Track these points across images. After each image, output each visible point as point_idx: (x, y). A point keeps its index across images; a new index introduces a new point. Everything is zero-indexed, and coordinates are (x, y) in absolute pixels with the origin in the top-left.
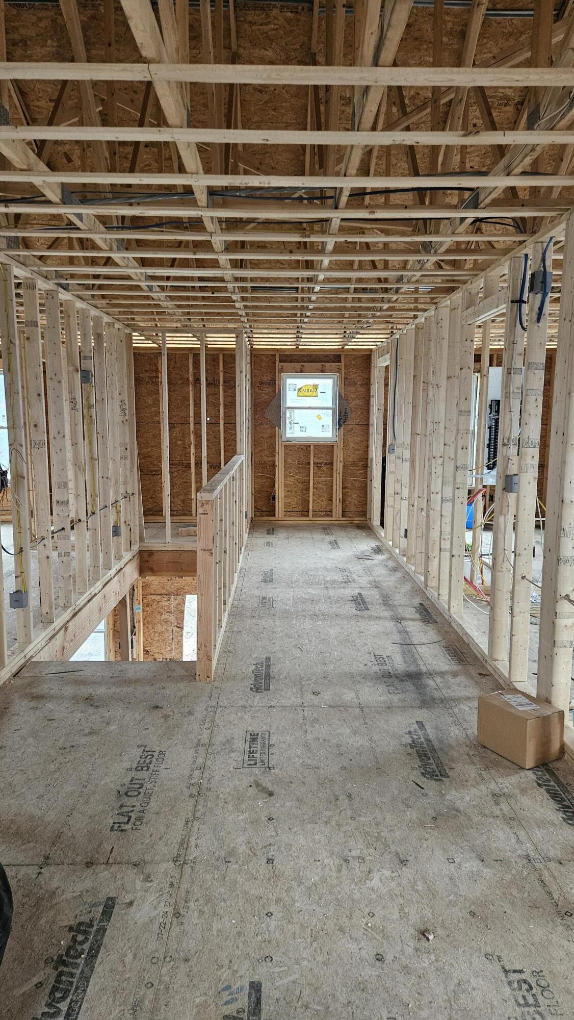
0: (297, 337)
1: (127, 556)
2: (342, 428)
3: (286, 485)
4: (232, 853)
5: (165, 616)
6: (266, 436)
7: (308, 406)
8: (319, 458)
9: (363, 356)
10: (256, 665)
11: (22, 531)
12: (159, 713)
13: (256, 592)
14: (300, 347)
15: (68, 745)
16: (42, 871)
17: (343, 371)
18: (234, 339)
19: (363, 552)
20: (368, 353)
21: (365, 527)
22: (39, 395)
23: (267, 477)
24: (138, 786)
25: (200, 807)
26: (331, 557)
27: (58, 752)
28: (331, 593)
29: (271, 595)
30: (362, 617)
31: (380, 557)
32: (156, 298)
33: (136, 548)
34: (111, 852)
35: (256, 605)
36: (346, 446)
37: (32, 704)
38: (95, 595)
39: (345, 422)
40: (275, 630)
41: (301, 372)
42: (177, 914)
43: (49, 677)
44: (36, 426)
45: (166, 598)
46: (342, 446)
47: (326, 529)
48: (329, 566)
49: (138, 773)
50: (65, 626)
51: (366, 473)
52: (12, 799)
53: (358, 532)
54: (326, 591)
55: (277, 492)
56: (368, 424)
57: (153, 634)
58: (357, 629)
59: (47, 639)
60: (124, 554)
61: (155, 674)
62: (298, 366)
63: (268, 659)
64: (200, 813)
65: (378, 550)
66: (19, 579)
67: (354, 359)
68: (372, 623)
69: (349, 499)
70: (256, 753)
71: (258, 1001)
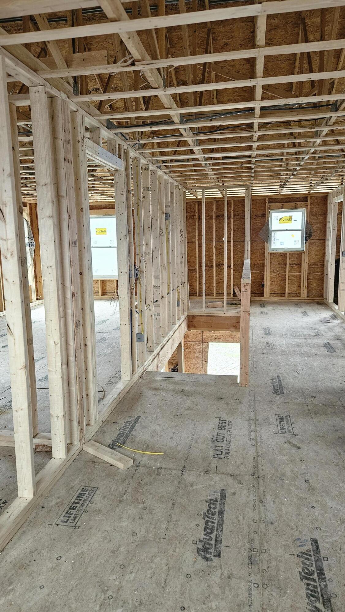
0: (280, 188)
1: (183, 318)
2: (308, 242)
3: (271, 278)
4: (283, 475)
5: (197, 355)
6: (258, 248)
7: (285, 229)
8: (292, 261)
9: (322, 197)
10: (272, 379)
11: (142, 301)
12: (222, 402)
13: (262, 340)
14: (281, 193)
15: (178, 414)
16: (184, 473)
17: (309, 206)
18: (245, 191)
19: (325, 318)
20: (325, 195)
21: (322, 303)
22: (149, 228)
23: (259, 273)
24: (222, 437)
25: (259, 451)
26: (304, 321)
27: (174, 417)
28: (309, 341)
29: (271, 342)
30: (332, 356)
31: (337, 322)
32: (207, 170)
33: (186, 313)
34: (217, 468)
35: (264, 347)
36: (310, 253)
37: (154, 392)
38: (170, 338)
39: (309, 238)
40: (279, 361)
41: (282, 208)
42: (261, 501)
43: (158, 380)
44: (147, 244)
45: (198, 344)
46: (308, 252)
47: (297, 304)
48: (304, 326)
49: (220, 431)
50: (158, 354)
51: (323, 269)
52: (158, 437)
53: (318, 306)
54: (305, 340)
55: (265, 281)
56: (325, 239)
57: (190, 365)
58: (331, 362)
59: (151, 360)
60: (181, 317)
61: (215, 381)
62: (280, 205)
63: (278, 377)
64: (260, 453)
65: (334, 317)
66: (140, 327)
67: (316, 199)
68: (340, 360)
69: (312, 286)
70: (285, 426)
71: (318, 548)
